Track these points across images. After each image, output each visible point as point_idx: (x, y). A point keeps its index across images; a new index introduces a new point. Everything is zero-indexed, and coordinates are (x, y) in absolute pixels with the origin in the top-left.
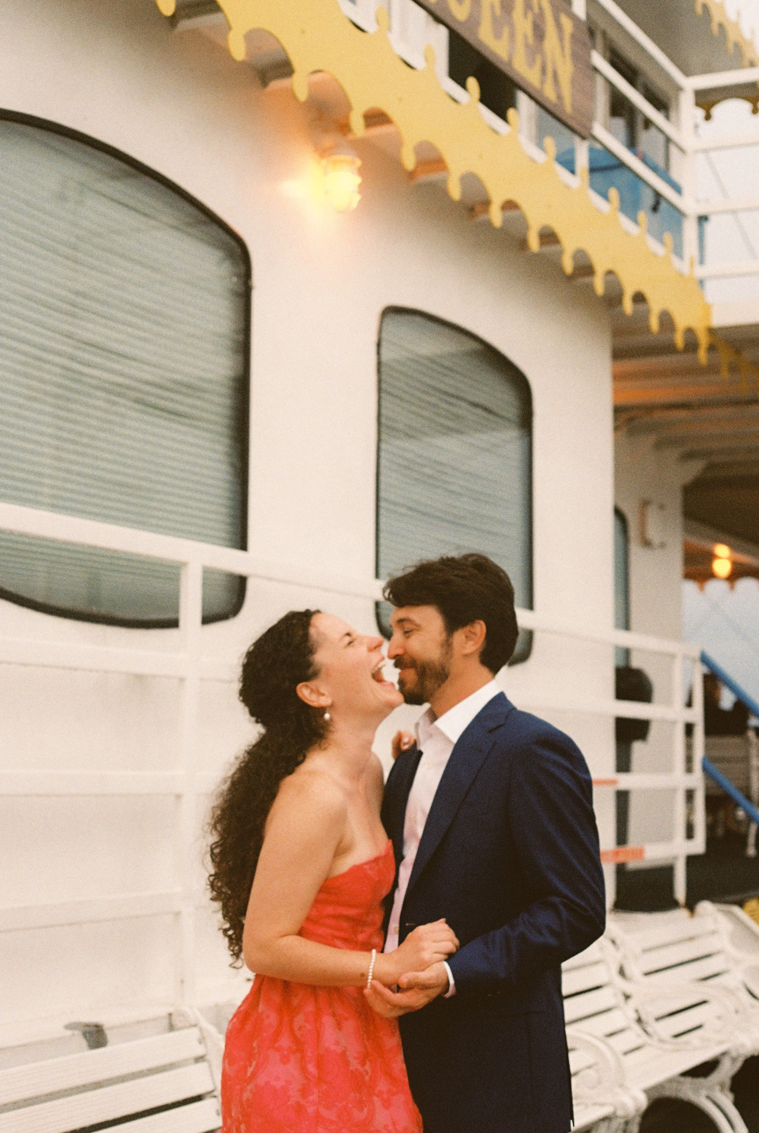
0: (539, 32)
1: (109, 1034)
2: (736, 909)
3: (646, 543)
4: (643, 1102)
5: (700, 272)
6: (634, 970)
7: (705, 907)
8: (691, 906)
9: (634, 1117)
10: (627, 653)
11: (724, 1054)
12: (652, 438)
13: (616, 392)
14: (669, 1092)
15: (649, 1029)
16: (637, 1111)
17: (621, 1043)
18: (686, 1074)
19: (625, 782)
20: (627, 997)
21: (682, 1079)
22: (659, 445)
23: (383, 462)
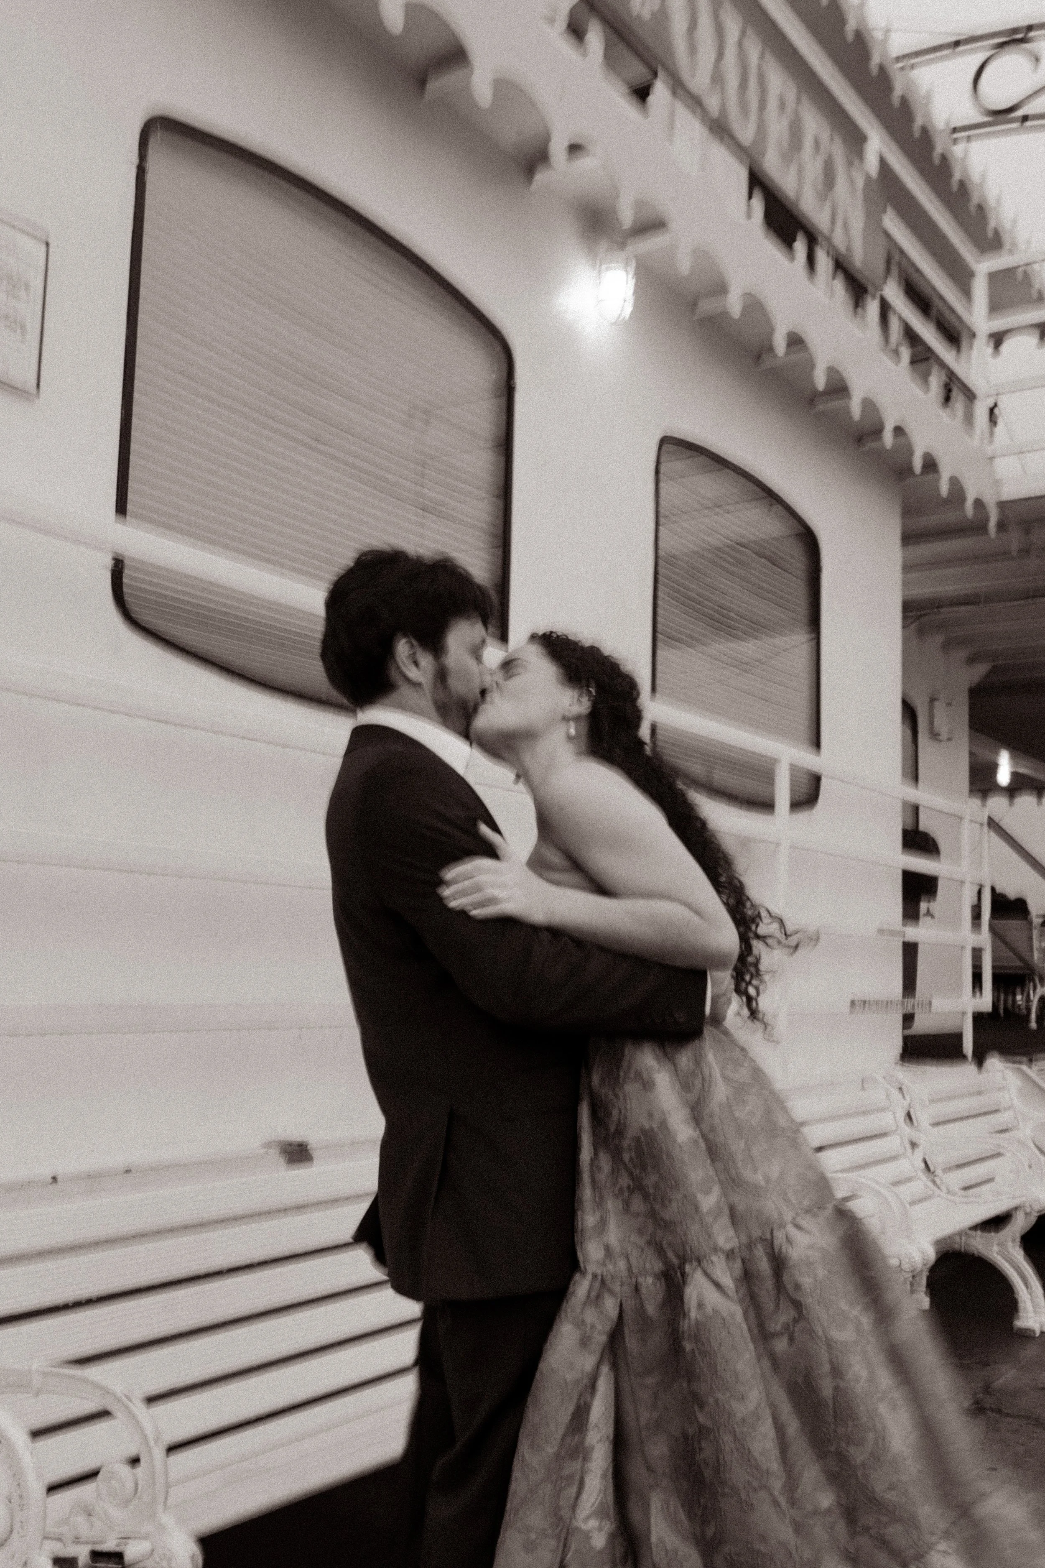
1: (315, 1154)
2: (1024, 1068)
3: (934, 735)
4: (931, 1255)
5: (989, 450)
6: (923, 1117)
7: (994, 1063)
8: (979, 1058)
9: (922, 1271)
10: (916, 809)
11: (1016, 1208)
12: (939, 639)
13: (905, 584)
14: (960, 1244)
15: (937, 1180)
16: (925, 1265)
17: (907, 1191)
18: (975, 1228)
19: (912, 933)
20: (914, 1145)
21: (973, 1233)
22: (947, 646)
23: (660, 594)
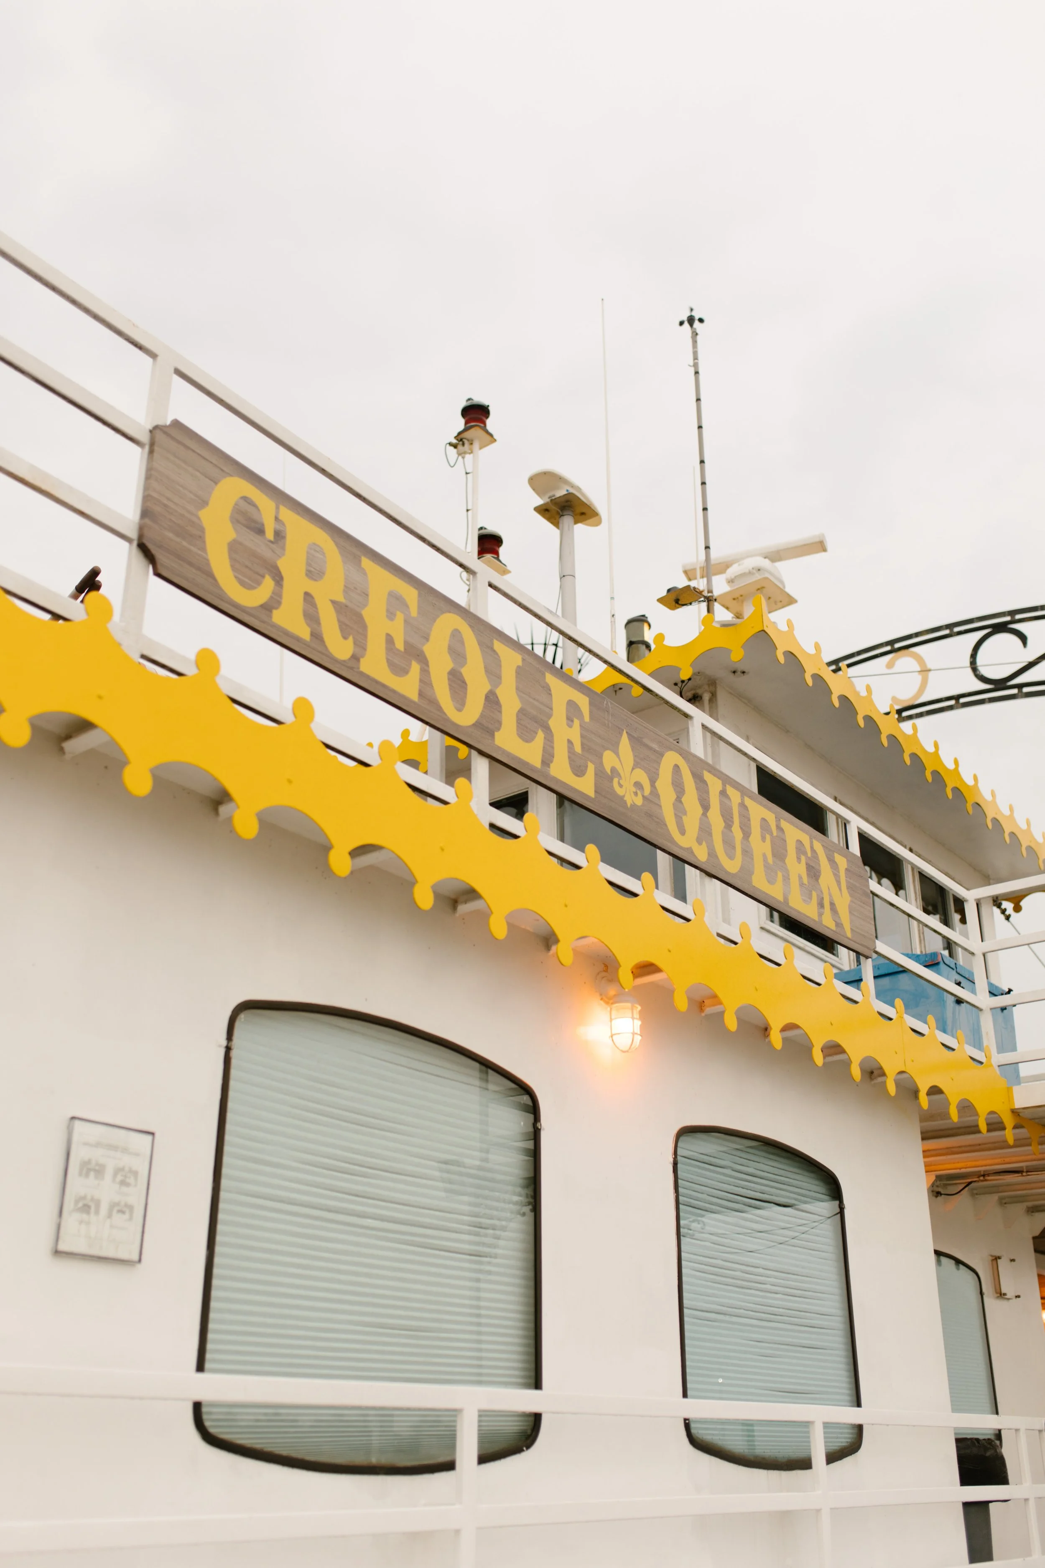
0: (813, 872)
3: (1001, 1295)
